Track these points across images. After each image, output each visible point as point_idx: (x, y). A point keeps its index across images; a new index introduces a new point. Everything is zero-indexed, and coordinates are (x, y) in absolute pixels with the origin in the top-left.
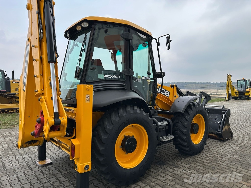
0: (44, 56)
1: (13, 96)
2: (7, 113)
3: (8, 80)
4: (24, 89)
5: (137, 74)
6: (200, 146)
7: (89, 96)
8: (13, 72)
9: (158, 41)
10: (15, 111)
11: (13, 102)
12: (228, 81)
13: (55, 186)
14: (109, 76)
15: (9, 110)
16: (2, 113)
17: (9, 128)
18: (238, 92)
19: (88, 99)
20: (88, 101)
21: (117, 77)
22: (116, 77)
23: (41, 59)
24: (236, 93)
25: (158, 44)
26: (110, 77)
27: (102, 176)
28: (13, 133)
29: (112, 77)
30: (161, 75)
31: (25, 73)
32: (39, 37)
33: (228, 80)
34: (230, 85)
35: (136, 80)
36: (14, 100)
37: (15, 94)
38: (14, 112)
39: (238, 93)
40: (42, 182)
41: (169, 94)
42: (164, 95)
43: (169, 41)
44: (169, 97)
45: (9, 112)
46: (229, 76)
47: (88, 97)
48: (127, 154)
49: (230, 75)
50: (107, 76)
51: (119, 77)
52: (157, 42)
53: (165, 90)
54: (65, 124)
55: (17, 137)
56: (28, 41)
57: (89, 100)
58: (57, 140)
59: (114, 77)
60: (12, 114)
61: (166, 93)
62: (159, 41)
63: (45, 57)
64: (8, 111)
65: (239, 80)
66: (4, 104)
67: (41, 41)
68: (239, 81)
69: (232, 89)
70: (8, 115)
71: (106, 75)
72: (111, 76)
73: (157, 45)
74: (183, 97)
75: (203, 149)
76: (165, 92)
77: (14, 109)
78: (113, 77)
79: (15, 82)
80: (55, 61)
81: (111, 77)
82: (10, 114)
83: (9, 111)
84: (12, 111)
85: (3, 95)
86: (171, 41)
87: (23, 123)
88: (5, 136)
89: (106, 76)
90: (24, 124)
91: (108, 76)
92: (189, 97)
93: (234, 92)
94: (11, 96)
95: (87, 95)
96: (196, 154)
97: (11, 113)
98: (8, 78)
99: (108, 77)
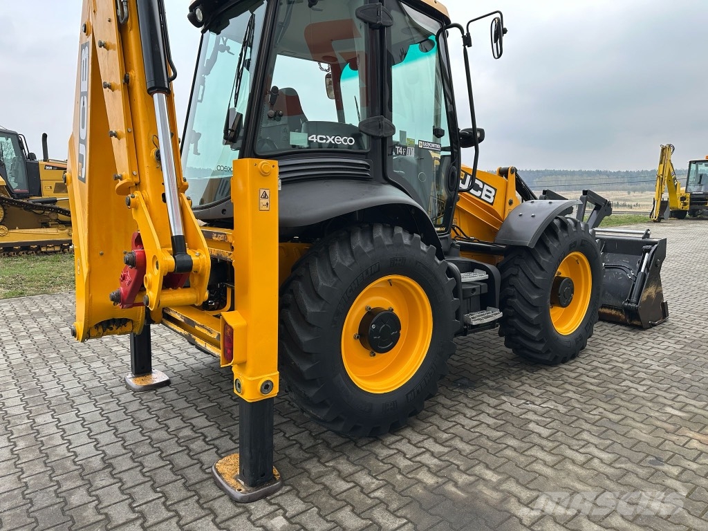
0: (136, 74)
1: (49, 208)
2: (38, 255)
3: (32, 161)
4: (83, 177)
5: (403, 134)
6: (576, 339)
7: (267, 192)
8: (45, 136)
9: (465, 34)
10: (57, 249)
11: (50, 223)
12: (663, 165)
13: (183, 437)
14: (321, 139)
15: (40, 244)
16: (23, 253)
17: (45, 293)
18: (688, 195)
19: (264, 201)
20: (265, 208)
21: (345, 141)
22: (342, 140)
23: (127, 81)
24: (683, 199)
25: (467, 41)
26: (324, 141)
27: (309, 413)
28: (58, 306)
29: (330, 140)
30: (473, 138)
31: (83, 128)
32: (118, 17)
33: (661, 163)
34: (667, 175)
35: (401, 152)
36: (53, 216)
37: (55, 201)
38: (55, 252)
39: (687, 201)
40: (146, 428)
41: (494, 196)
42: (480, 197)
43: (499, 32)
44: (492, 204)
45: (42, 252)
46: (665, 151)
47: (265, 196)
48: (374, 355)
49: (670, 146)
50: (315, 138)
51: (351, 141)
52: (463, 37)
53: (484, 183)
54: (203, 270)
55: (69, 315)
56: (85, 32)
57: (267, 204)
58: (180, 319)
59: (336, 140)
60: (51, 257)
61: (485, 192)
62: (468, 34)
63: (137, 78)
64: (39, 248)
65: (695, 162)
66: (27, 230)
67: (122, 29)
68: (694, 166)
69: (673, 189)
70: (41, 258)
71: (314, 136)
72: (328, 137)
73: (464, 46)
74: (534, 204)
75: (583, 348)
76: (482, 190)
77: (55, 243)
78: (334, 140)
79: (51, 168)
80: (167, 86)
81: (328, 142)
82: (45, 257)
83: (43, 250)
84: (49, 250)
85: (23, 203)
86: (505, 31)
87: (86, 270)
88: (36, 313)
89: (313, 138)
90: (90, 273)
91: (319, 137)
92: (550, 203)
93: (678, 196)
94: (45, 205)
95: (262, 192)
96: (564, 362)
97: (46, 253)
98: (32, 156)
99: (319, 141)
